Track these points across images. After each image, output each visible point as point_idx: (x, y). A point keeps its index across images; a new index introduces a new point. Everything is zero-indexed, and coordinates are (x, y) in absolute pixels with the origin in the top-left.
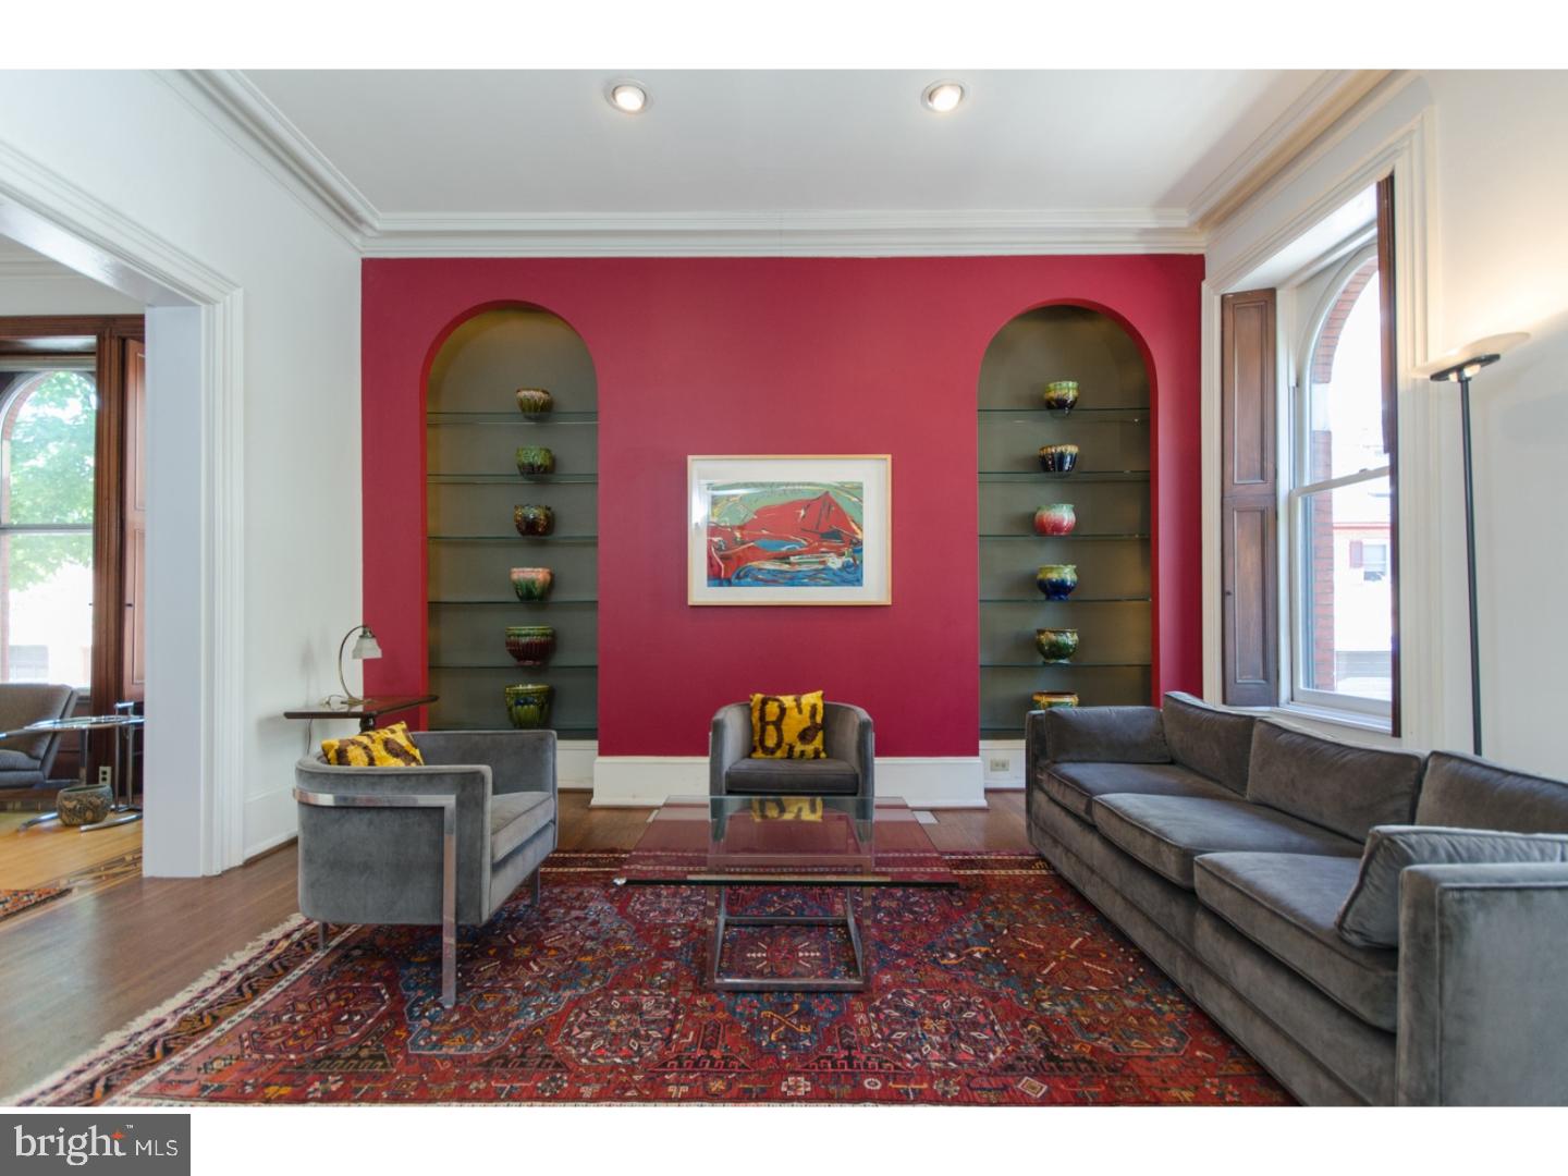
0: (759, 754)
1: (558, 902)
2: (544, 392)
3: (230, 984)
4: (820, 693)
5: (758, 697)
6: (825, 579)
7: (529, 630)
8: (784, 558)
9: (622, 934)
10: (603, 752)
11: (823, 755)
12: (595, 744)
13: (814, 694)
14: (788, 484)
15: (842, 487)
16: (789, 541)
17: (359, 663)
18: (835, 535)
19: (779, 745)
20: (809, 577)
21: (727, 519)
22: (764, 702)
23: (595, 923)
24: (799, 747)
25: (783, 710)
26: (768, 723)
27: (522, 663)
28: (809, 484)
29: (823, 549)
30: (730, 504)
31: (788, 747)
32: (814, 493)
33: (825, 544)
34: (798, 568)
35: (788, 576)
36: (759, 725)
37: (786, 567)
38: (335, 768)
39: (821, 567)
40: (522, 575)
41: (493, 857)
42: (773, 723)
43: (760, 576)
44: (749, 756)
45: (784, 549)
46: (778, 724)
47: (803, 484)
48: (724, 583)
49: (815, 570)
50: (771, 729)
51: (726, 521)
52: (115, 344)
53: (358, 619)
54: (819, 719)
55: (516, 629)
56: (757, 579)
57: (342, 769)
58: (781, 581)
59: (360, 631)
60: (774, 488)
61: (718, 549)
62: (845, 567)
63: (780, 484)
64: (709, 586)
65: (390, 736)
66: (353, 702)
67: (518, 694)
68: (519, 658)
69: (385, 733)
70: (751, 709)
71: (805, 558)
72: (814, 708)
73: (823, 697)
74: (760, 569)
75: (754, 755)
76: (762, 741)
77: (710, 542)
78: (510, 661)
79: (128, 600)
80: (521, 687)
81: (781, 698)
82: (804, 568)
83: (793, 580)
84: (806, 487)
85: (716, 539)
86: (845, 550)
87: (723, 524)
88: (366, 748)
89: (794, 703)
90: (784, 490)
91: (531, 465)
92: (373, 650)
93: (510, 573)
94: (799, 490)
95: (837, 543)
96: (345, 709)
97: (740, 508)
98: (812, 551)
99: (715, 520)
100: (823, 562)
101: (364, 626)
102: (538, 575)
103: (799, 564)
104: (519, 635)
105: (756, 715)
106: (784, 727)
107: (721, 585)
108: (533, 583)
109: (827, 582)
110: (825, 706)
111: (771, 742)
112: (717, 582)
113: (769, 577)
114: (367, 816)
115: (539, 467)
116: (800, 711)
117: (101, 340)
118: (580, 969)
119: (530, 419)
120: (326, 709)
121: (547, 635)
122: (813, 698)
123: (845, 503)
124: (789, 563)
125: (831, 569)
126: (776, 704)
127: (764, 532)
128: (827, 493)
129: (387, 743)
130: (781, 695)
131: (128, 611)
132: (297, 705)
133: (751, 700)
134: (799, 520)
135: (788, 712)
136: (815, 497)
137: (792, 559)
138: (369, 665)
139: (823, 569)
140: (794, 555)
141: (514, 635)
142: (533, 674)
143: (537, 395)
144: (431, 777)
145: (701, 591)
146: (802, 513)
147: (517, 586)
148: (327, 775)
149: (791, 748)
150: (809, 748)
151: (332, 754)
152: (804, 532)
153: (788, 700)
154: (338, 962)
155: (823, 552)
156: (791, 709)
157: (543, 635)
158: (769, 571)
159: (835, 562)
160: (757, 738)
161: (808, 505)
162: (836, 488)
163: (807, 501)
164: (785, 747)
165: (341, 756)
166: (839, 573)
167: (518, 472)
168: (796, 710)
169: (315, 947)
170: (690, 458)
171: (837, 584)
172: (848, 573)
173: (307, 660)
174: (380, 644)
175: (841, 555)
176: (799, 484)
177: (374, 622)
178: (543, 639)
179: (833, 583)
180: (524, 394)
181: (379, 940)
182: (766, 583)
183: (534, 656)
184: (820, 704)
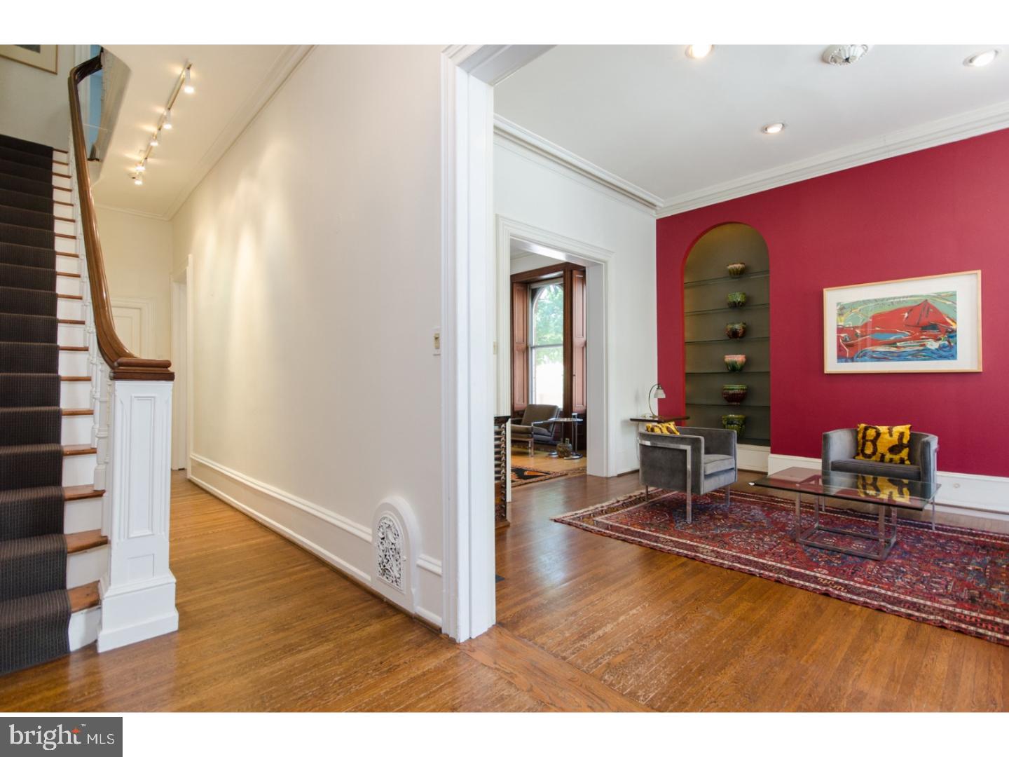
0: (861, 457)
1: (738, 507)
2: (742, 263)
3: (619, 503)
4: (909, 426)
5: (863, 425)
6: (924, 356)
7: (736, 388)
8: (893, 344)
9: (764, 521)
10: (773, 452)
11: (907, 462)
12: (768, 449)
13: (904, 427)
14: (894, 298)
15: (939, 296)
16: (896, 332)
17: (656, 400)
18: (934, 327)
19: (874, 453)
20: (910, 355)
21: (850, 323)
22: (866, 429)
23: (753, 516)
24: (888, 456)
25: (878, 434)
26: (867, 441)
27: (731, 403)
28: (911, 296)
29: (924, 337)
30: (852, 314)
31: (880, 455)
32: (915, 301)
33: (925, 333)
34: (903, 350)
35: (896, 355)
36: (862, 441)
37: (893, 349)
38: (650, 433)
39: (922, 348)
40: (729, 359)
41: (705, 472)
42: (872, 441)
43: (874, 356)
44: (854, 458)
45: (892, 338)
46: (874, 442)
47: (907, 297)
48: (849, 360)
49: (917, 350)
50: (869, 444)
51: (850, 324)
52: (569, 273)
53: (656, 382)
54: (905, 441)
55: (727, 386)
56: (872, 357)
57: (653, 433)
58: (890, 358)
59: (657, 387)
60: (884, 302)
61: (845, 341)
62: (941, 348)
63: (890, 299)
64: (838, 362)
65: (669, 426)
66: (654, 416)
67: (728, 419)
68: (729, 401)
69: (667, 425)
70: (857, 433)
71: (908, 343)
72: (902, 435)
73: (910, 429)
74: (874, 352)
75: (856, 457)
76: (863, 450)
77: (838, 338)
78: (725, 403)
79: (574, 373)
80: (730, 416)
81: (879, 427)
82: (908, 349)
83: (900, 357)
84: (909, 299)
85: (843, 335)
86: (941, 336)
87: (847, 326)
88: (660, 429)
89: (888, 431)
90: (892, 302)
91: (734, 303)
92: (662, 395)
93: (725, 358)
94: (904, 301)
95: (935, 332)
96: (651, 419)
97: (860, 316)
98: (915, 338)
99: (842, 324)
100: (924, 345)
101: (658, 384)
102: (739, 359)
103: (904, 347)
104: (728, 389)
105: (860, 435)
106: (878, 444)
107: (846, 361)
108: (736, 362)
109: (927, 357)
110: (911, 435)
111: (869, 451)
112: (844, 360)
113: (882, 356)
114: (661, 450)
115: (739, 303)
116: (891, 435)
117: (564, 272)
118: (742, 526)
119: (733, 278)
120: (644, 418)
121: (743, 390)
122: (904, 429)
123: (941, 306)
124: (897, 347)
125: (929, 349)
126: (874, 430)
127: (877, 329)
128: (926, 300)
129: (668, 428)
130: (879, 426)
131: (574, 377)
132: (634, 417)
133: (858, 427)
134: (904, 320)
135: (882, 436)
136: (916, 304)
137: (898, 344)
138: (660, 401)
139: (923, 350)
140: (900, 342)
141: (725, 389)
142: (736, 410)
143: (739, 266)
144: (682, 438)
145: (832, 364)
146: (906, 315)
147: (727, 364)
148: (648, 435)
149: (883, 456)
150: (896, 457)
151: (649, 430)
152: (907, 326)
153: (883, 429)
154: (652, 505)
155: (923, 339)
156: (885, 433)
157: (742, 389)
158: (881, 352)
159: (933, 345)
160: (860, 448)
161: (910, 310)
162: (934, 297)
163: (910, 307)
164: (878, 455)
165: (652, 430)
166: (936, 351)
167: (727, 307)
168: (888, 435)
169: (644, 500)
170: (825, 290)
171: (935, 359)
172: (945, 351)
173: (637, 399)
174: (665, 392)
175: (937, 339)
176: (904, 297)
177: (662, 383)
178: (742, 392)
179: (931, 358)
180: (731, 267)
181: (665, 503)
182: (878, 359)
183: (735, 400)
184: (907, 433)
